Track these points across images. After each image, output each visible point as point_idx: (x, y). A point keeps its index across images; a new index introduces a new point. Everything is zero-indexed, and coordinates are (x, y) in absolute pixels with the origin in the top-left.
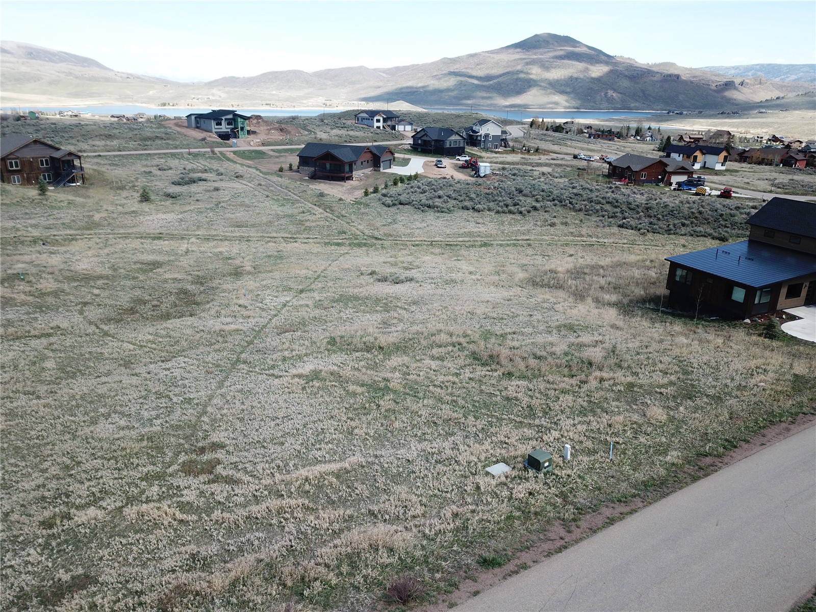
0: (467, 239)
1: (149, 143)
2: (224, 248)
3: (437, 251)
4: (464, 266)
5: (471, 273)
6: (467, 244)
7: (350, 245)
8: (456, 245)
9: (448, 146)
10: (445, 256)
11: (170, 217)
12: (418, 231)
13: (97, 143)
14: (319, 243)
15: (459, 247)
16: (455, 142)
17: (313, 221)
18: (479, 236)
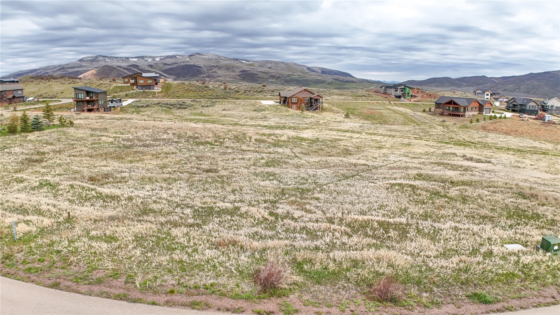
0: (533, 150)
1: (358, 98)
2: (378, 138)
3: (511, 152)
4: (528, 162)
5: (531, 165)
6: (532, 152)
7: (454, 144)
8: (525, 152)
9: (528, 108)
10: (516, 156)
11: (356, 125)
12: (501, 142)
13: (335, 97)
14: (435, 141)
15: (526, 153)
16: (533, 107)
17: (435, 132)
18: (541, 149)
